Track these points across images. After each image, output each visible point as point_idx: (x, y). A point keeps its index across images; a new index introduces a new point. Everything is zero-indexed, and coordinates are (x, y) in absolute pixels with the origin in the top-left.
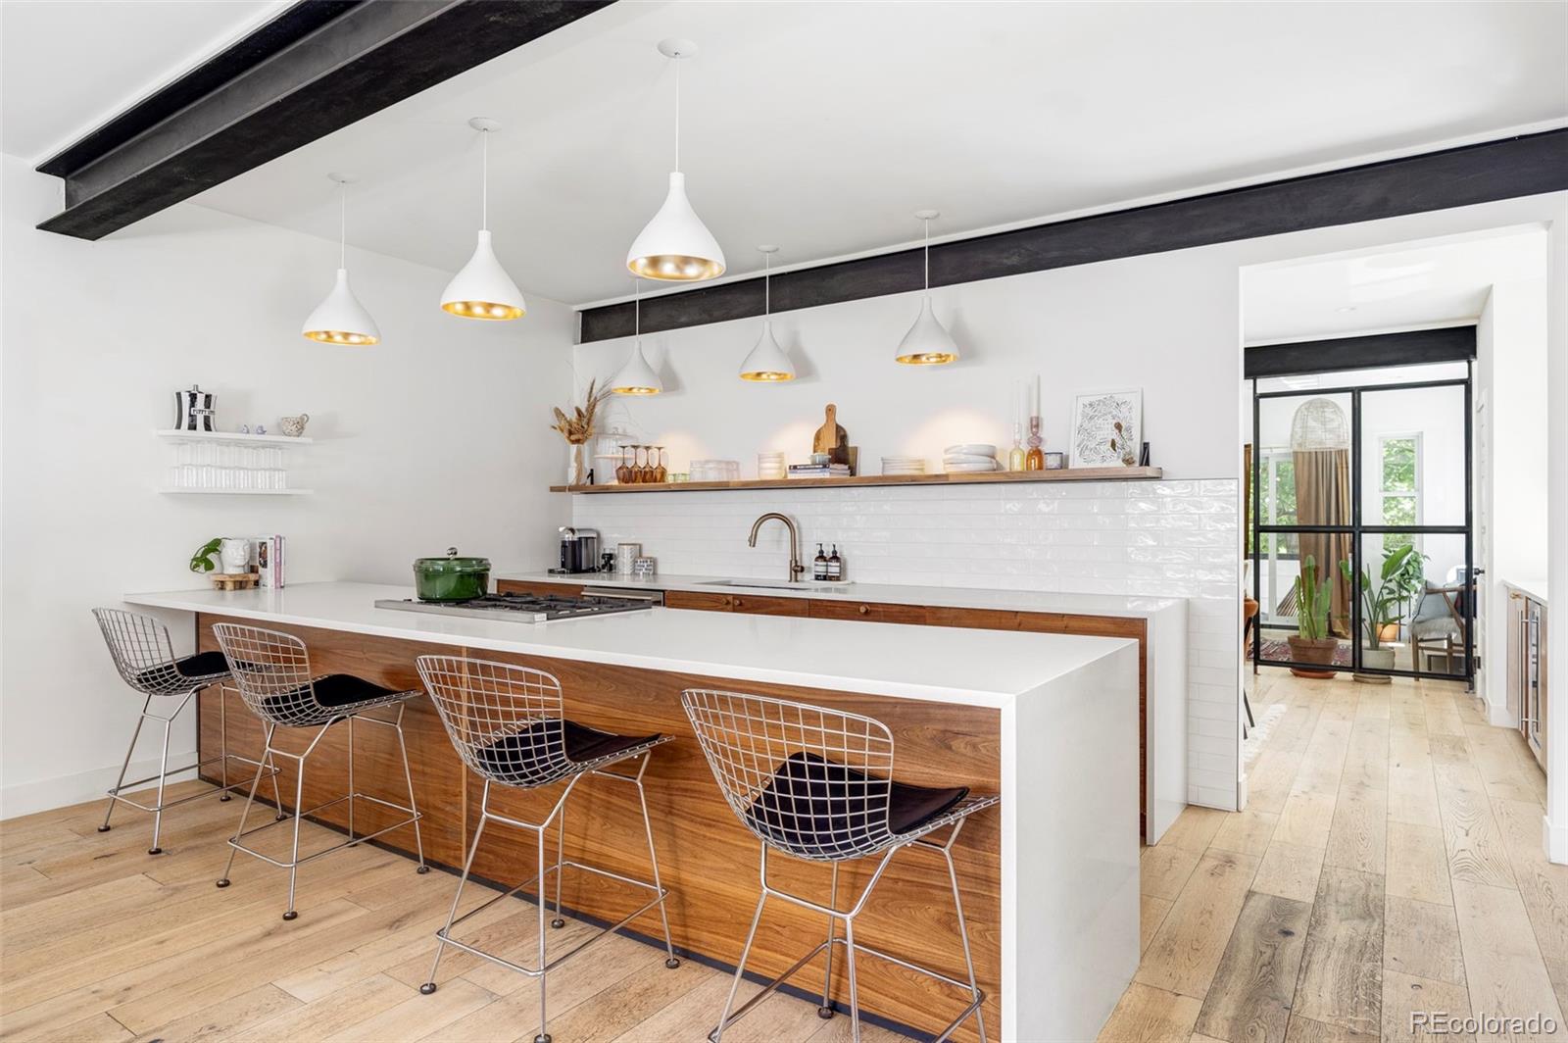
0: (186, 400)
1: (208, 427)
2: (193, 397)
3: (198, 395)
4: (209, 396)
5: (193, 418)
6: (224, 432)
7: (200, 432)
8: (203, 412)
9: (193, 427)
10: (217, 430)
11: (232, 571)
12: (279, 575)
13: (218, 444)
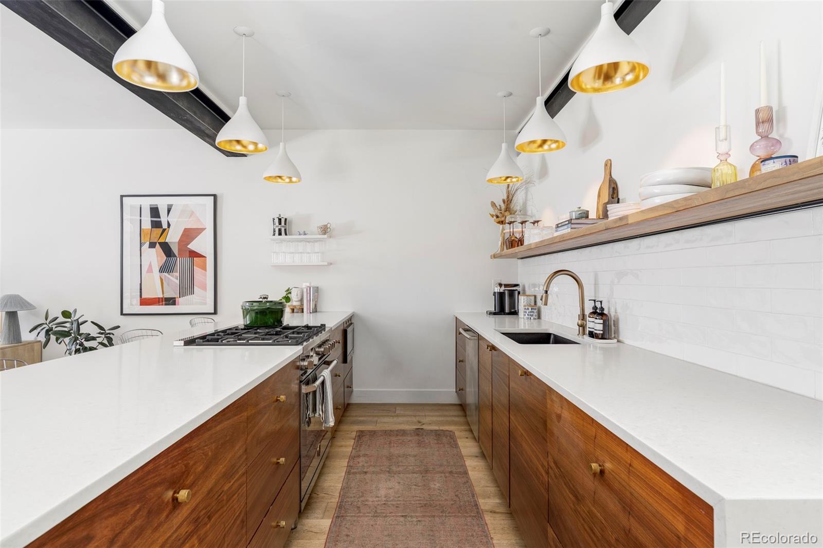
0: (277, 221)
1: (286, 234)
2: (280, 220)
3: (282, 219)
4: (286, 219)
5: (280, 230)
6: (291, 235)
7: (283, 236)
8: (283, 227)
9: (280, 234)
10: (289, 235)
11: (295, 304)
12: (308, 306)
13: (289, 241)
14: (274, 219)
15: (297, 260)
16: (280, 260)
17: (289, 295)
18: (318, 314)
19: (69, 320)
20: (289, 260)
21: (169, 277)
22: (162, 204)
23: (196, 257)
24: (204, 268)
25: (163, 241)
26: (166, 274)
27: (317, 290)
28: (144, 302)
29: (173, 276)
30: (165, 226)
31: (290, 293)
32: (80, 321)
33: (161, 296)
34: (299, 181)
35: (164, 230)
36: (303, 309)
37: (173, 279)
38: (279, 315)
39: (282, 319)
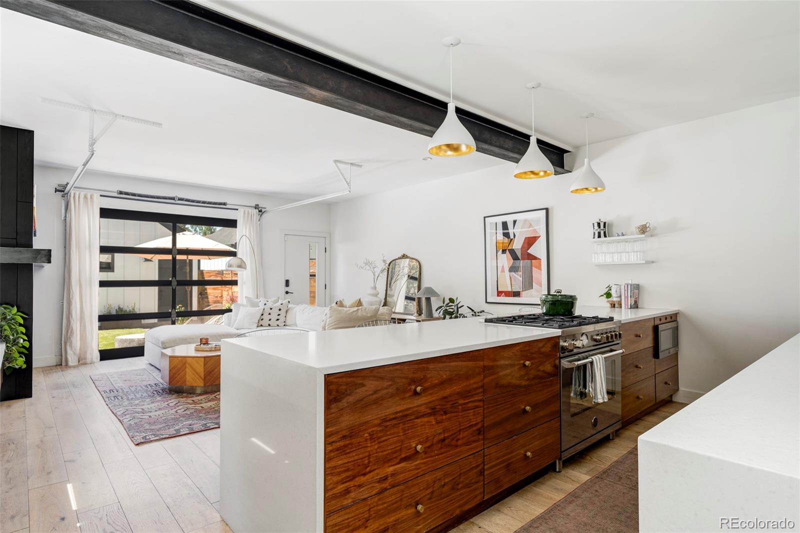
0: (596, 225)
1: (605, 236)
2: (599, 224)
3: (601, 223)
4: (605, 223)
5: (599, 233)
6: (612, 236)
7: (603, 238)
8: (603, 230)
9: (599, 236)
10: (609, 237)
11: (615, 299)
12: (626, 303)
13: (609, 243)
14: (593, 224)
15: (616, 259)
16: (601, 259)
17: (610, 291)
18: (639, 310)
19: (453, 304)
20: (608, 259)
21: (515, 275)
22: (509, 219)
23: (534, 259)
24: (539, 268)
25: (511, 248)
26: (513, 273)
27: (637, 287)
28: (499, 293)
29: (518, 275)
30: (512, 237)
31: (611, 290)
32: (459, 306)
33: (510, 290)
34: (604, 190)
35: (512, 240)
36: (621, 304)
37: (518, 277)
38: (570, 306)
39: (572, 310)
